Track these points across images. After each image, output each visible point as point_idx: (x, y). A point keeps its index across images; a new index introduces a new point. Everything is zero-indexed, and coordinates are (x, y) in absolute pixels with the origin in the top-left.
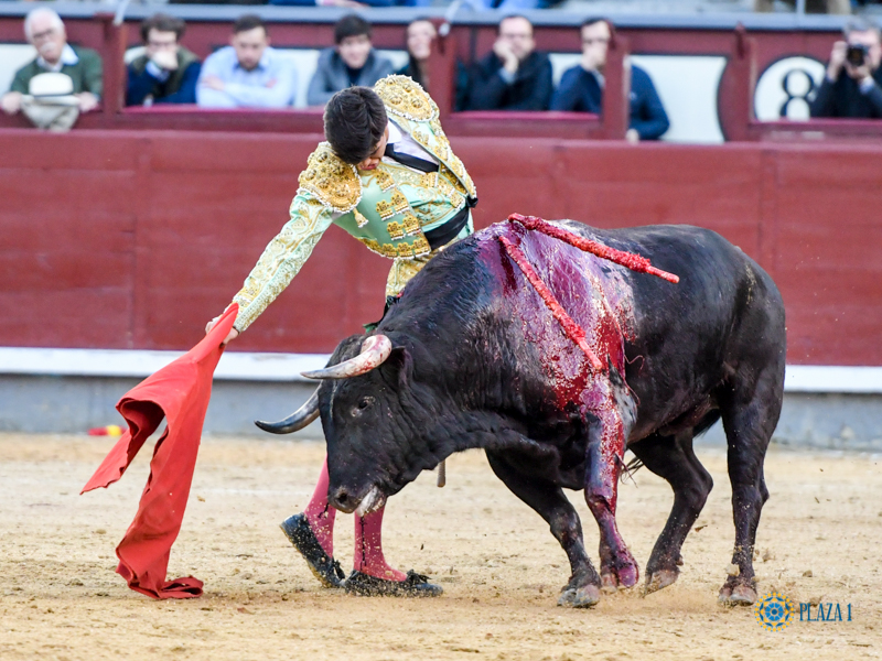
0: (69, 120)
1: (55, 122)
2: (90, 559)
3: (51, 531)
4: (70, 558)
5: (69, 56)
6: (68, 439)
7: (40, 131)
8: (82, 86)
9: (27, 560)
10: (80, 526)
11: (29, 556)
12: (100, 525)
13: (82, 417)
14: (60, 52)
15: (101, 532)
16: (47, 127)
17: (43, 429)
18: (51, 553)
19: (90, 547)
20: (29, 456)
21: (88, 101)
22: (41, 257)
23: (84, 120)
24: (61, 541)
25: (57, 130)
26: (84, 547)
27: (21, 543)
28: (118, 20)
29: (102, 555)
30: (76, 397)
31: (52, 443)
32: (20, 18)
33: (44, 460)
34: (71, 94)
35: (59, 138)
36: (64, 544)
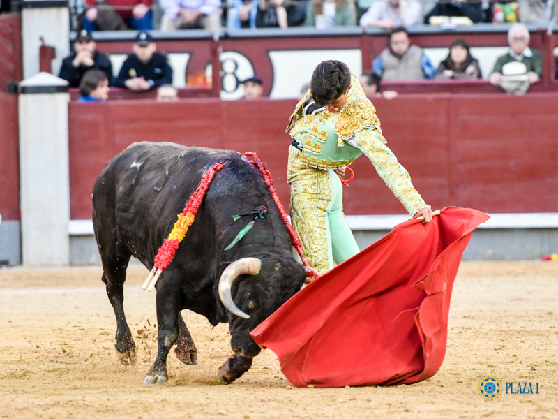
0: (525, 88)
1: (517, 89)
2: (544, 328)
3: (523, 313)
4: (534, 328)
5: (528, 53)
6: (530, 263)
7: (509, 94)
8: (532, 69)
9: (510, 330)
10: (539, 310)
11: (511, 328)
12: (549, 310)
13: (537, 251)
14: (523, 50)
15: (550, 313)
16: (513, 92)
17: (516, 258)
18: (523, 325)
19: (544, 322)
20: (509, 273)
21: (534, 77)
22: (512, 164)
23: (533, 87)
24: (529, 319)
25: (519, 94)
26: (541, 322)
27: (507, 320)
28: (550, 32)
29: (552, 325)
30: (534, 240)
31: (522, 266)
32: (505, 33)
33: (518, 275)
34: (526, 74)
35: (520, 98)
36: (530, 321)
